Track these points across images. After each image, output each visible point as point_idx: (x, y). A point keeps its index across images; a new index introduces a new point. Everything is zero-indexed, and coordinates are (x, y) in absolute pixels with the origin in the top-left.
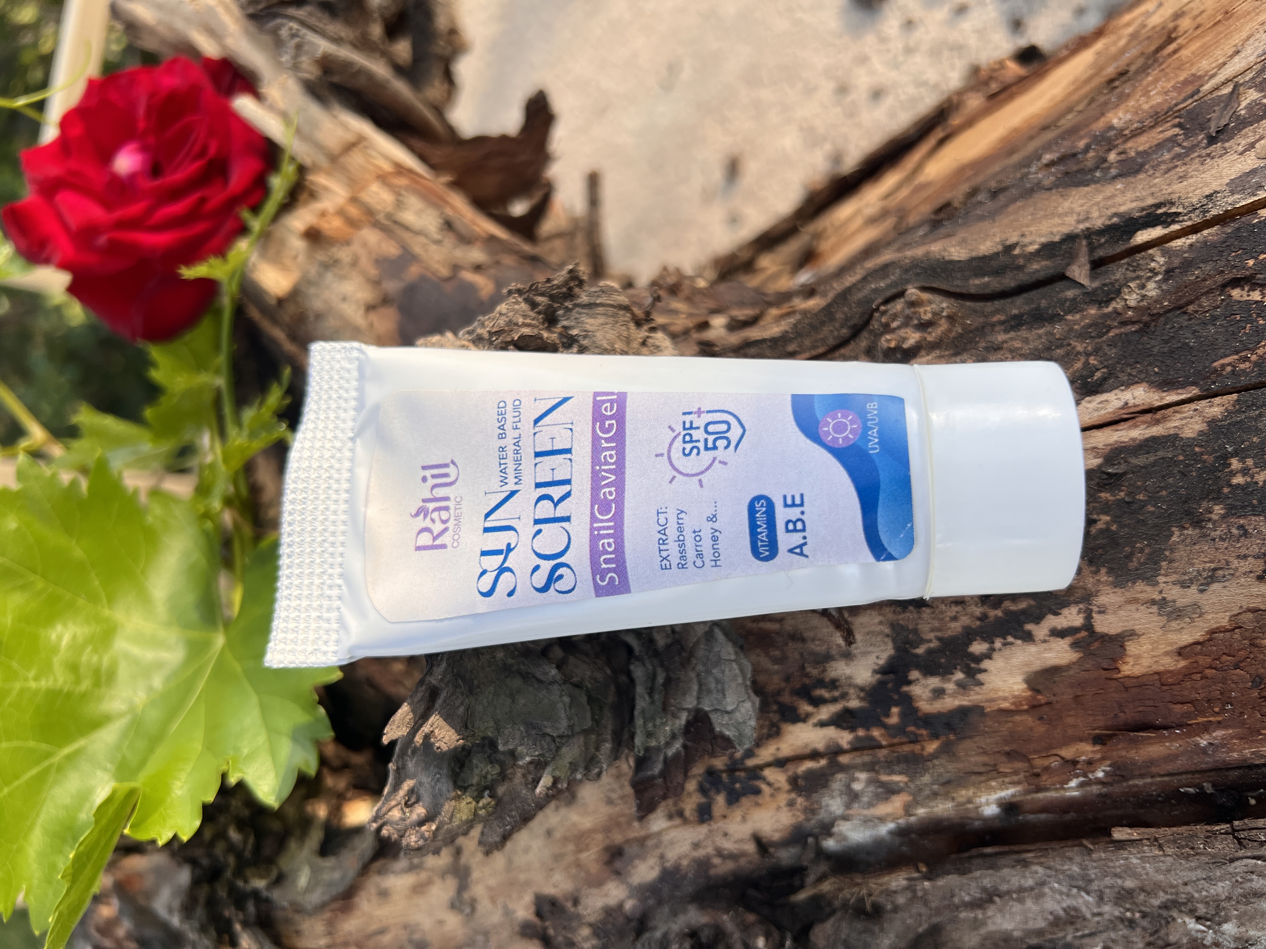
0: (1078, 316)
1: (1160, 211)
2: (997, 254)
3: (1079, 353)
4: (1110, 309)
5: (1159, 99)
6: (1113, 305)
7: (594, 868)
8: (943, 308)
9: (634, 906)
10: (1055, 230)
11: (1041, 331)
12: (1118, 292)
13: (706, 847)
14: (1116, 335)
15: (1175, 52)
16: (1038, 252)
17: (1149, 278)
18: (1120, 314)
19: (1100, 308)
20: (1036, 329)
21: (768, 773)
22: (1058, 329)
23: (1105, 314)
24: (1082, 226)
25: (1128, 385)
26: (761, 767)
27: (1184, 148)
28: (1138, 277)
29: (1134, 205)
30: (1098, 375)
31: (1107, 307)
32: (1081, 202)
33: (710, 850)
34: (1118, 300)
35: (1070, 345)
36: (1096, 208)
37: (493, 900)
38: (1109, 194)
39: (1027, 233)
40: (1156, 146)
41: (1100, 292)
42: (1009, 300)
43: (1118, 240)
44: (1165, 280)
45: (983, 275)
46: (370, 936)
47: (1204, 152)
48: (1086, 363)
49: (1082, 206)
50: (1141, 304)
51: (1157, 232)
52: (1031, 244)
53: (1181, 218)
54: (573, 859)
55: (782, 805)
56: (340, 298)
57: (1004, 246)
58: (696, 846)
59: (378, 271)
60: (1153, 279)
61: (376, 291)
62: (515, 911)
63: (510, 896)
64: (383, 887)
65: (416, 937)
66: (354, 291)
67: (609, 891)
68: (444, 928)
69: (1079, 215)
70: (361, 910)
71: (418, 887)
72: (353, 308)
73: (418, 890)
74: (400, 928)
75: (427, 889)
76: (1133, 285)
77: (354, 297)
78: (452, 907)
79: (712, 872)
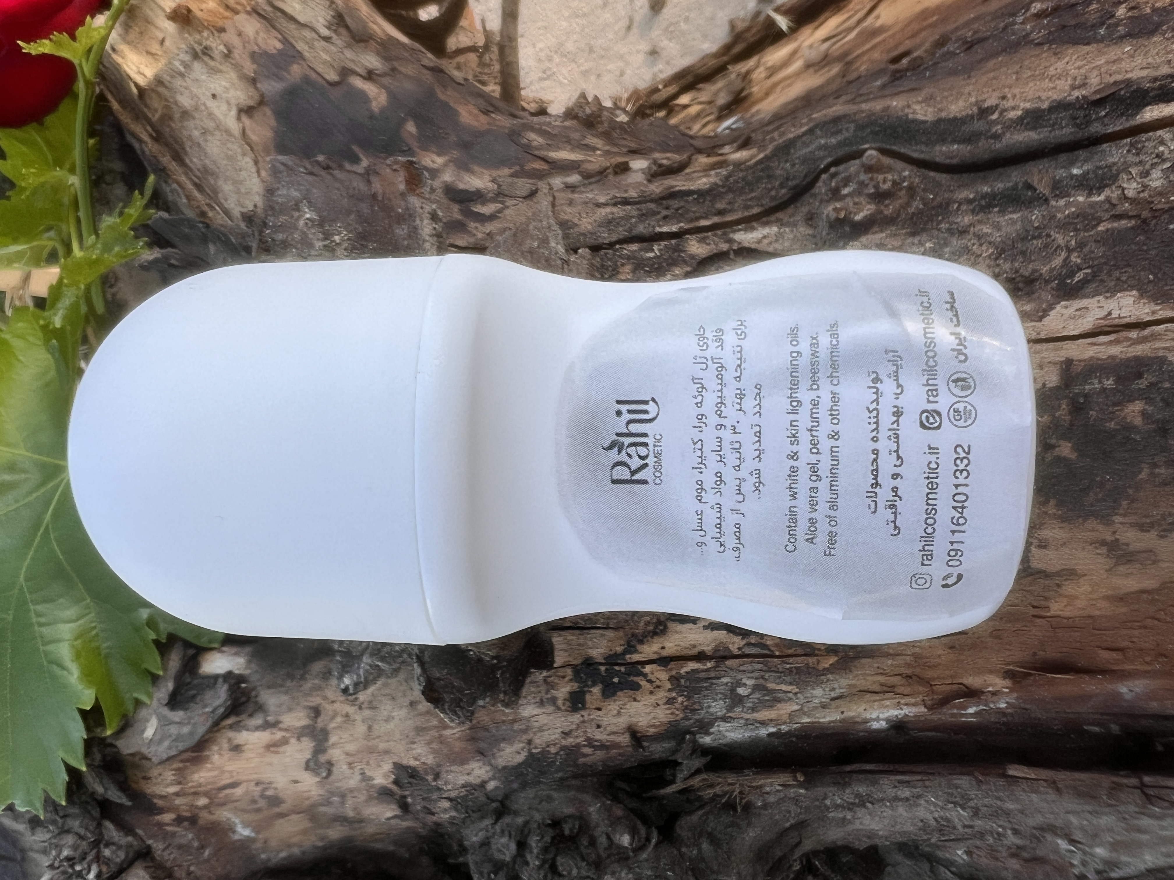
0: (1062, 202)
2: (972, 117)
3: (1059, 246)
4: (1102, 198)
6: (1107, 192)
7: (458, 745)
8: (905, 177)
9: (497, 788)
10: (1044, 95)
11: (1015, 216)
12: (1115, 178)
13: (577, 737)
14: (1108, 230)
16: (1021, 119)
17: (1153, 166)
18: (1114, 206)
19: (1090, 195)
20: (1011, 212)
21: (650, 670)
22: (1036, 216)
23: (1096, 203)
24: (1076, 93)
25: (1112, 292)
26: (644, 663)
28: (1141, 163)
29: (1144, 73)
30: (1079, 276)
31: (1099, 195)
32: (1079, 63)
33: (580, 740)
34: (1114, 188)
35: (1048, 236)
36: (1095, 73)
38: (1114, 57)
39: (1009, 96)
41: (1091, 176)
42: (981, 174)
43: (1122, 114)
45: (954, 141)
46: (220, 789)
48: (1066, 262)
49: (1079, 68)
50: (1142, 195)
51: (1169, 109)
52: (1013, 108)
54: (437, 734)
55: (660, 702)
56: (209, 95)
57: (980, 109)
58: (566, 734)
59: (255, 66)
60: (1160, 167)
61: (252, 89)
62: (373, 779)
63: (368, 764)
64: (236, 742)
65: (270, 793)
66: (225, 87)
67: (473, 770)
68: (300, 787)
69: (1075, 79)
70: (211, 763)
71: (272, 747)
72: (224, 107)
73: (272, 749)
74: (253, 784)
75: (281, 749)
76: (1134, 171)
77: (224, 95)
78: (307, 767)
79: (582, 760)
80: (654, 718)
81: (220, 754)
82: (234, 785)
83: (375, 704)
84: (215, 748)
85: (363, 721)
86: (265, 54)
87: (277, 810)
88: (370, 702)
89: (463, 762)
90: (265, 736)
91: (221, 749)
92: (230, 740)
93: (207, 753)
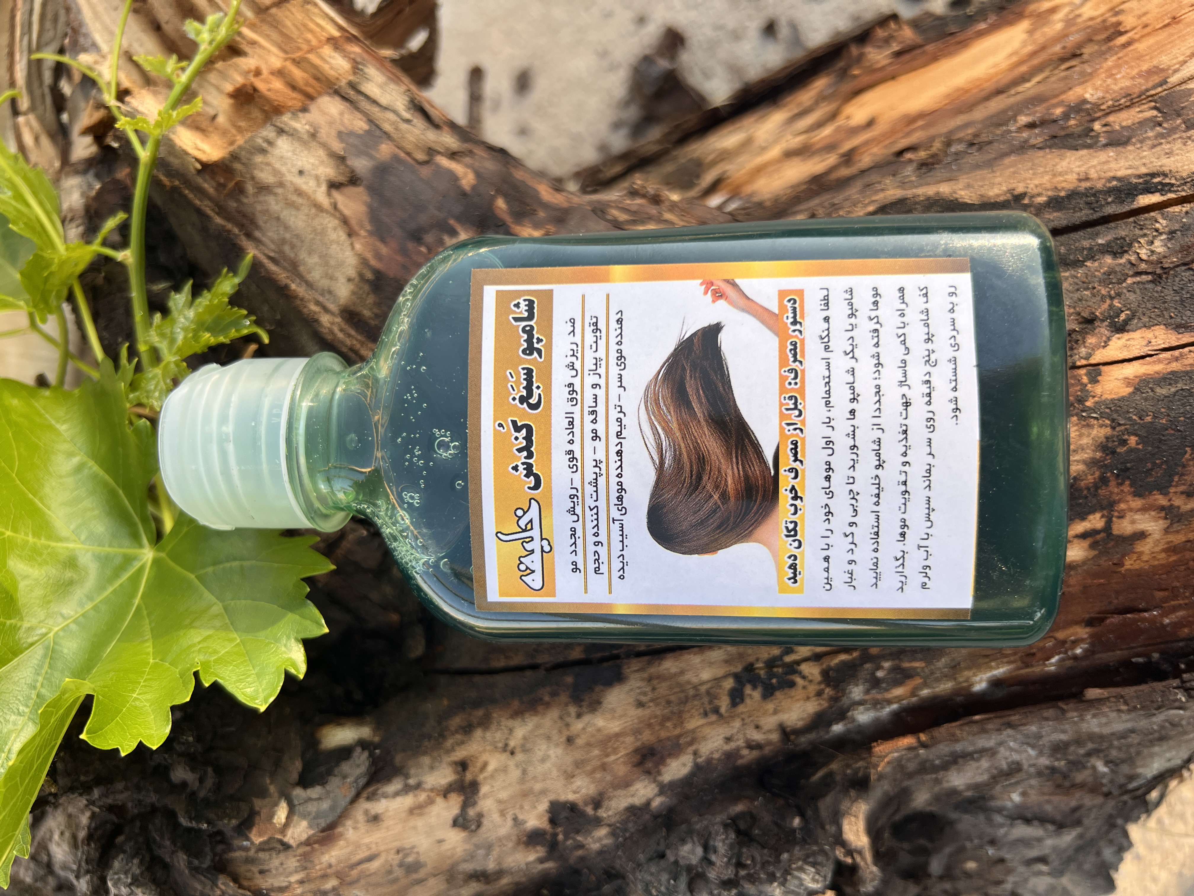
0: (1096, 264)
1: (1156, 180)
2: (1009, 200)
3: (1103, 296)
4: (1124, 260)
5: (1127, 83)
6: (1126, 256)
7: (622, 770)
9: (662, 803)
10: (1059, 186)
12: (1130, 245)
13: (738, 740)
14: (1135, 283)
15: (1129, 44)
16: (1047, 203)
17: (1155, 237)
18: (1134, 266)
19: (1115, 258)
21: (805, 668)
22: (1081, 273)
23: (1121, 264)
24: (1084, 185)
25: (1148, 326)
26: (798, 663)
27: (1165, 128)
28: (1145, 235)
29: (1129, 172)
30: (1123, 316)
31: (1122, 258)
32: (1078, 163)
33: (740, 743)
34: (1131, 253)
35: (1094, 288)
36: (1093, 170)
37: (502, 813)
38: (1104, 160)
39: (1032, 185)
40: (1138, 123)
41: (1112, 244)
43: (1123, 201)
44: (1169, 239)
46: (353, 866)
47: (1184, 135)
48: (1111, 306)
49: (1079, 167)
50: (1152, 258)
51: (1155, 198)
52: (1039, 195)
53: (1175, 189)
54: (599, 763)
55: (811, 695)
56: (295, 170)
57: (1013, 196)
58: (728, 739)
59: (343, 145)
60: (1159, 238)
61: (342, 167)
62: (526, 822)
63: (521, 807)
64: (373, 812)
65: (410, 859)
66: (313, 165)
67: (637, 790)
68: (445, 847)
69: (1079, 174)
70: (346, 839)
71: (416, 810)
72: (312, 183)
73: (416, 811)
74: (393, 852)
75: (426, 810)
76: (1142, 240)
77: (314, 172)
78: (455, 823)
79: (740, 762)
80: (804, 711)
81: (355, 828)
82: (370, 859)
83: (528, 746)
84: (349, 823)
85: (517, 766)
86: (351, 134)
87: (415, 876)
88: (523, 746)
89: (626, 784)
90: (407, 801)
91: (356, 822)
92: (366, 812)
93: (340, 829)
